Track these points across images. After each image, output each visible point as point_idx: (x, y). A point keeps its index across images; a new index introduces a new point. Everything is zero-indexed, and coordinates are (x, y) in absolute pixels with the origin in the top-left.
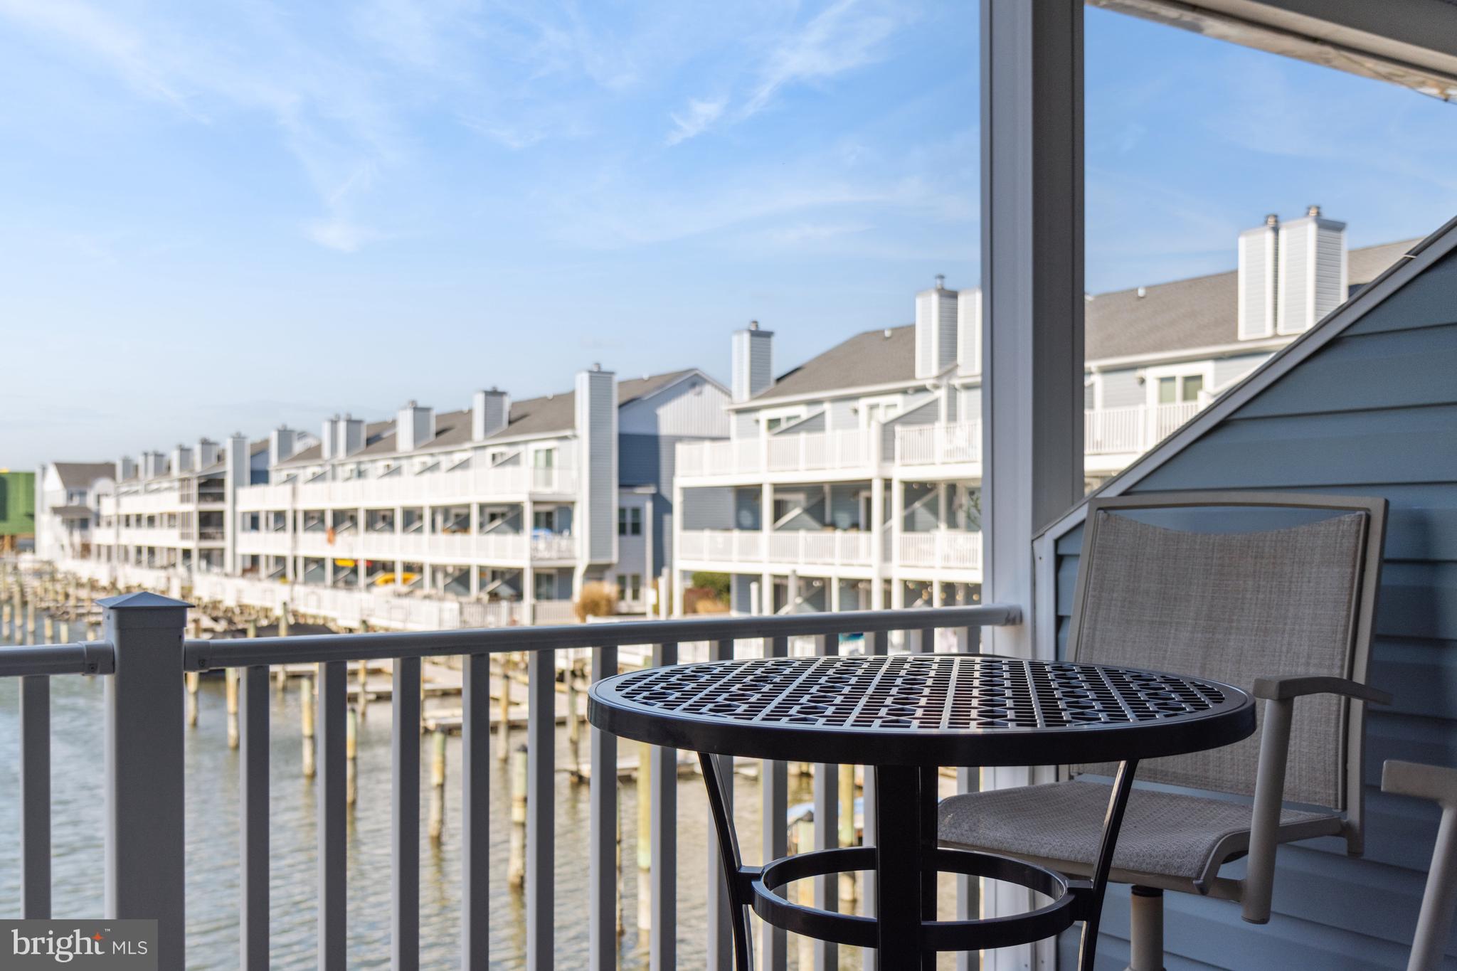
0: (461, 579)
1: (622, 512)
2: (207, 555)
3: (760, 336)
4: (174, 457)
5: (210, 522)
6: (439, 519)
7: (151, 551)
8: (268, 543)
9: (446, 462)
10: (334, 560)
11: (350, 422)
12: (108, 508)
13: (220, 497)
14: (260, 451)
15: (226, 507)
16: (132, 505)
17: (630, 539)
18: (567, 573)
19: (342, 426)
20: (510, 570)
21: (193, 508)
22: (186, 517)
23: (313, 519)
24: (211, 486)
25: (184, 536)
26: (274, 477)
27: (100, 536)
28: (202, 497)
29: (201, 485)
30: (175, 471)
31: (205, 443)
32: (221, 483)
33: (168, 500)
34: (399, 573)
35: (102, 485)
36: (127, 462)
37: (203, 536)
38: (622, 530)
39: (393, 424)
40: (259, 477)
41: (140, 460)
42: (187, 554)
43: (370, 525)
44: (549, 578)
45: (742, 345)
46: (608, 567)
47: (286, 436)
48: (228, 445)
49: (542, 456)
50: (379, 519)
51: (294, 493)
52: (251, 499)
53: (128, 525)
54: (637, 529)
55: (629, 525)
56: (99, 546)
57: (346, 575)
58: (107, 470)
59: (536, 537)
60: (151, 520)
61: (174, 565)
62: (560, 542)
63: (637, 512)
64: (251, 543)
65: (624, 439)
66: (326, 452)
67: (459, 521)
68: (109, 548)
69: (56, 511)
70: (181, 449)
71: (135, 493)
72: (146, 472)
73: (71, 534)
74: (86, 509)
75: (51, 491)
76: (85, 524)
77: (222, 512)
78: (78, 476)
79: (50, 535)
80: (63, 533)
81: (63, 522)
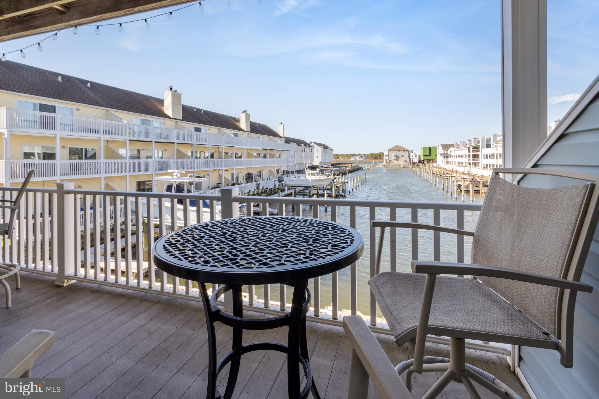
2: (475, 164)
4: (467, 142)
5: (475, 157)
7: (462, 163)
8: (490, 161)
12: (452, 154)
13: (479, 151)
14: (488, 140)
15: (480, 153)
21: (472, 153)
22: (469, 156)
24: (476, 149)
25: (469, 160)
26: (492, 146)
27: (450, 160)
28: (473, 151)
29: (473, 149)
30: (468, 146)
31: (475, 139)
32: (478, 148)
33: (465, 152)
35: (451, 149)
36: (457, 144)
37: (473, 160)
40: (488, 146)
41: (460, 143)
42: (470, 164)
48: (480, 139)
51: (497, 150)
52: (486, 151)
53: (456, 157)
56: (450, 162)
58: (452, 146)
60: (462, 156)
61: (467, 166)
64: (486, 161)
68: (452, 162)
69: (441, 154)
70: (469, 140)
71: (458, 150)
72: (461, 146)
73: (444, 159)
74: (448, 154)
75: (440, 151)
76: (447, 157)
77: (479, 154)
78: (446, 147)
79: (440, 159)
80: (442, 159)
81: (443, 157)
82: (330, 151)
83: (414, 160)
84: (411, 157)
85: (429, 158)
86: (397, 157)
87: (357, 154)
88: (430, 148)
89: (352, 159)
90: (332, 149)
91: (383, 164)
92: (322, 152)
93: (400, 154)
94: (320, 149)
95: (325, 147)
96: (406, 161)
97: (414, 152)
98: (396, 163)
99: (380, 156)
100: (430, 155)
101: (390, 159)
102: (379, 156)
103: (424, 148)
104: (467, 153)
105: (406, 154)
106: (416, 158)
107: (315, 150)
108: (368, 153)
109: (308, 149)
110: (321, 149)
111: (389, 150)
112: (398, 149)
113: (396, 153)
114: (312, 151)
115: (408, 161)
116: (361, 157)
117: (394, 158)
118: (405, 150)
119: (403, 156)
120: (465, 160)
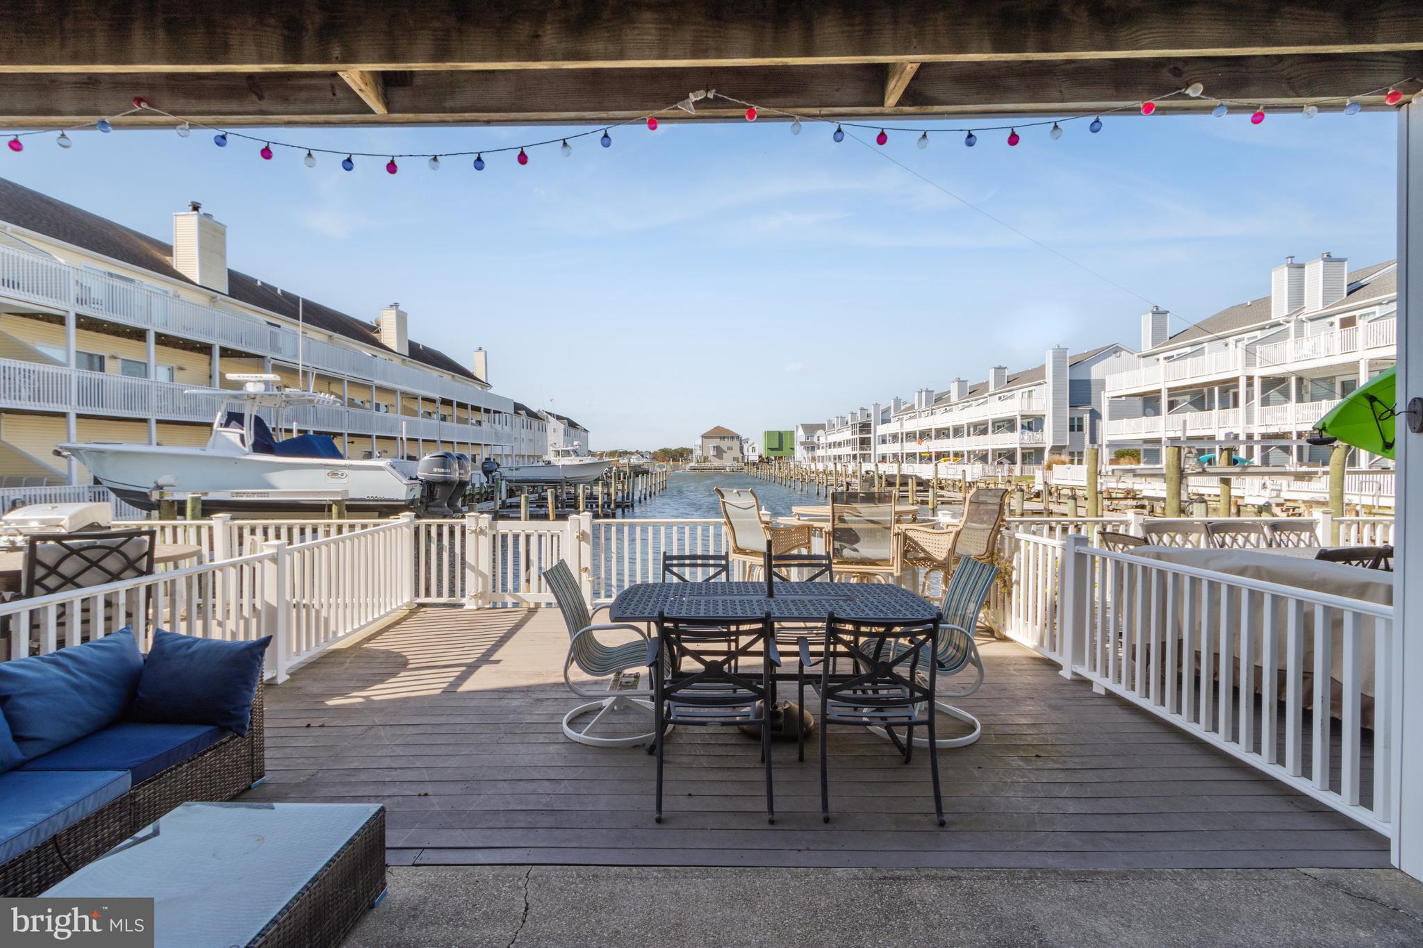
0: (983, 458)
1: (1072, 420)
2: (863, 456)
3: (1158, 313)
4: (849, 418)
5: (865, 442)
6: (972, 429)
7: (840, 457)
8: (890, 448)
9: (974, 403)
10: (920, 453)
11: (927, 391)
12: (822, 441)
13: (869, 432)
14: (887, 411)
15: (872, 436)
16: (833, 438)
17: (1076, 433)
18: (1041, 450)
19: (924, 393)
20: (1008, 450)
21: (857, 436)
22: (854, 441)
23: (911, 436)
24: (865, 427)
25: (853, 449)
26: (892, 419)
27: (820, 453)
28: (861, 431)
29: (860, 427)
30: (850, 423)
31: (862, 409)
32: (869, 425)
33: (847, 435)
34: (952, 457)
35: (820, 433)
36: (829, 421)
37: (861, 449)
38: (1072, 429)
39: (949, 392)
40: (884, 421)
41: (835, 421)
42: (855, 457)
43: (937, 437)
44: (1030, 454)
45: (1147, 321)
46: (1064, 447)
47: (897, 402)
48: (872, 411)
49: (1026, 395)
50: (942, 433)
51: (902, 426)
52: (882, 430)
54: (1080, 428)
55: (1076, 426)
56: (819, 457)
57: (926, 458)
58: (822, 427)
59: (1022, 433)
60: (840, 444)
61: (850, 461)
62: (1037, 435)
63: (1080, 420)
64: (882, 449)
65: (1071, 382)
66: (916, 407)
67: (980, 429)
68: (823, 457)
69: (802, 443)
70: (852, 413)
71: (834, 433)
72: (838, 425)
73: (808, 453)
74: (814, 443)
75: (800, 435)
76: (813, 449)
77: (870, 438)
78: (810, 429)
79: (800, 453)
80: (805, 452)
81: (805, 448)
82: (583, 434)
83: (751, 458)
84: (745, 453)
85: (778, 453)
86: (719, 452)
87: (634, 451)
88: (780, 434)
90: (586, 431)
91: (691, 464)
92: (566, 434)
93: (724, 444)
94: (561, 426)
95: (572, 425)
96: (736, 459)
97: (750, 442)
98: (716, 463)
99: (682, 455)
100: (780, 448)
101: (705, 455)
102: (680, 455)
103: (769, 434)
104: (850, 437)
105: (736, 444)
106: (754, 454)
107: (550, 428)
108: (655, 447)
109: (535, 423)
110: (562, 426)
111: (704, 437)
112: (719, 434)
113: (716, 442)
114: (544, 429)
115: (740, 459)
116: (642, 456)
117: (712, 452)
118: (735, 437)
119: (730, 448)
120: (847, 450)
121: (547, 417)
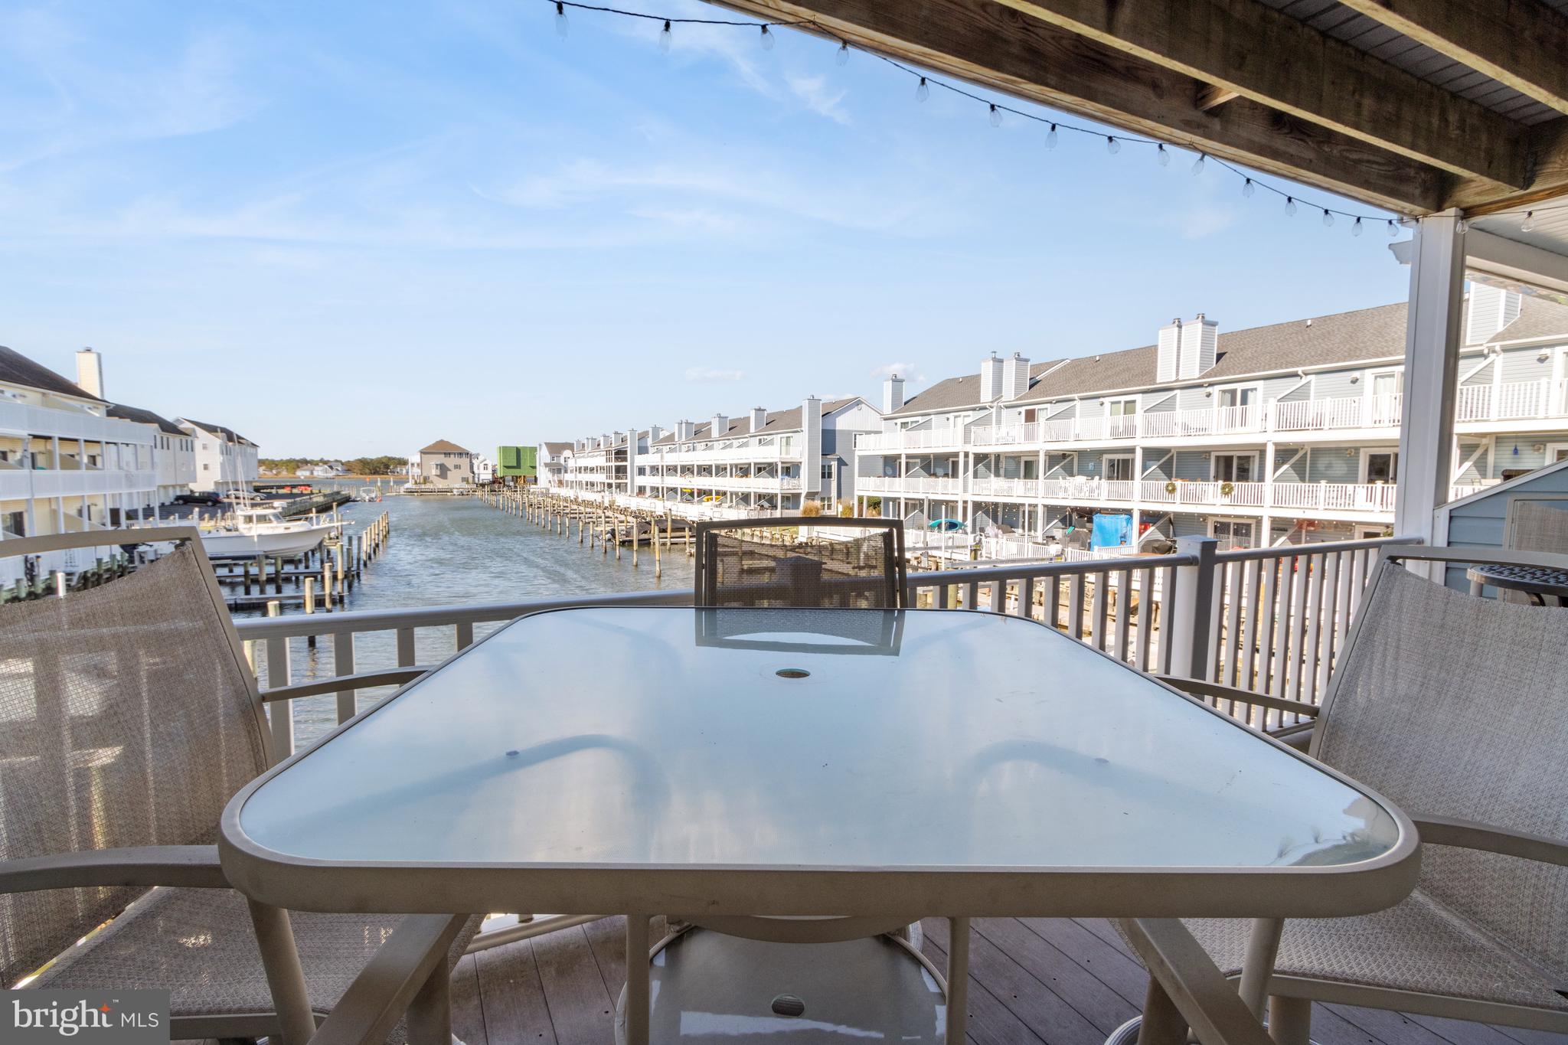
0: (745, 498)
1: (823, 467)
2: (618, 486)
3: (897, 381)
4: (602, 440)
5: (620, 471)
6: (734, 469)
7: (592, 485)
8: (648, 481)
9: (736, 443)
10: (681, 489)
11: (687, 423)
12: (571, 464)
13: (625, 459)
14: (643, 437)
15: (628, 464)
16: (583, 462)
17: (826, 479)
18: (797, 496)
19: (684, 425)
20: (769, 494)
21: (612, 464)
22: (609, 469)
23: (672, 470)
24: (621, 454)
25: (608, 477)
26: (651, 450)
27: (568, 477)
28: (617, 459)
29: (616, 454)
30: (603, 447)
31: (616, 433)
32: (625, 452)
33: (600, 461)
34: (714, 496)
35: (567, 453)
36: (578, 441)
37: (617, 477)
38: (823, 476)
39: (710, 423)
40: (643, 450)
41: (585, 442)
42: (610, 486)
43: (699, 473)
44: (788, 498)
45: (888, 386)
46: (817, 493)
47: (656, 430)
48: (628, 435)
49: (784, 440)
50: (705, 470)
51: (662, 457)
52: (641, 460)
53: (580, 472)
54: (830, 475)
55: (826, 474)
56: (567, 481)
57: (689, 496)
58: (569, 446)
59: (782, 479)
60: (592, 470)
61: (604, 491)
62: (795, 481)
63: (830, 467)
64: (640, 481)
65: (823, 431)
66: (676, 439)
67: (744, 471)
68: (572, 482)
69: (546, 465)
70: (605, 436)
71: (583, 457)
72: (588, 447)
73: (553, 476)
74: (560, 464)
75: (544, 456)
76: (559, 471)
77: (626, 466)
78: (556, 448)
79: (544, 475)
80: (550, 475)
81: (550, 470)
82: (250, 450)
83: (482, 477)
84: (476, 471)
85: (516, 472)
86: (443, 471)
87: (317, 458)
88: (518, 450)
89: (302, 474)
90: (253, 444)
91: (407, 486)
92: (226, 452)
93: (450, 462)
94: (216, 442)
95: (230, 436)
96: (465, 480)
97: (481, 458)
98: (441, 484)
99: (387, 467)
100: (518, 466)
101: (425, 474)
102: (381, 467)
103: (505, 450)
104: (605, 464)
105: (464, 462)
106: (485, 472)
107: (198, 445)
109: (175, 440)
110: (218, 442)
111: (423, 452)
112: (443, 448)
113: (440, 459)
115: (471, 480)
116: (331, 467)
117: (434, 471)
118: (462, 453)
119: (457, 467)
120: (600, 478)
121: (194, 431)
